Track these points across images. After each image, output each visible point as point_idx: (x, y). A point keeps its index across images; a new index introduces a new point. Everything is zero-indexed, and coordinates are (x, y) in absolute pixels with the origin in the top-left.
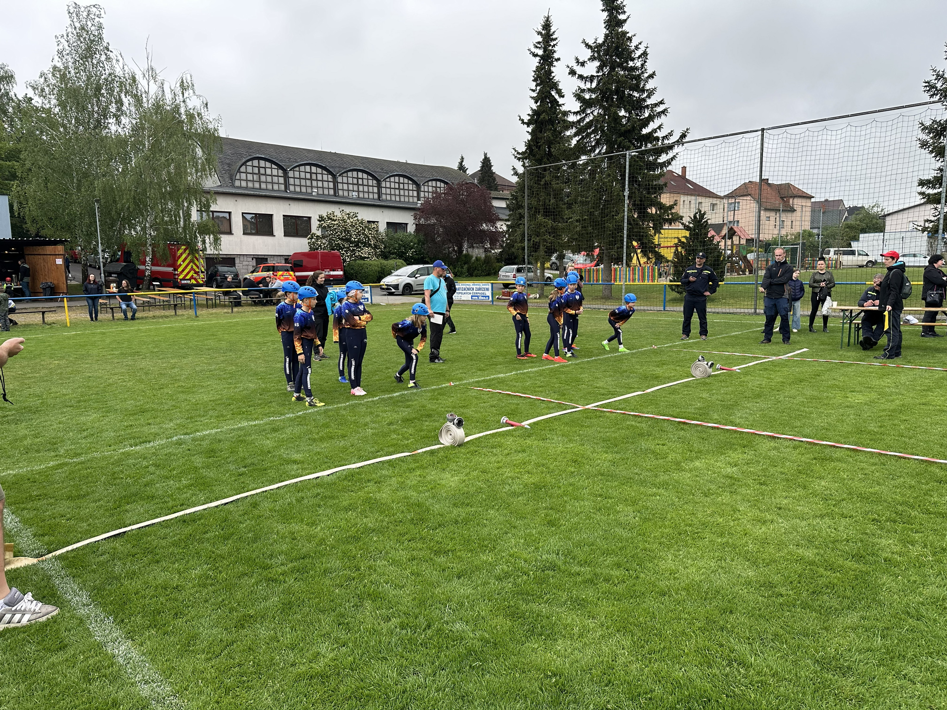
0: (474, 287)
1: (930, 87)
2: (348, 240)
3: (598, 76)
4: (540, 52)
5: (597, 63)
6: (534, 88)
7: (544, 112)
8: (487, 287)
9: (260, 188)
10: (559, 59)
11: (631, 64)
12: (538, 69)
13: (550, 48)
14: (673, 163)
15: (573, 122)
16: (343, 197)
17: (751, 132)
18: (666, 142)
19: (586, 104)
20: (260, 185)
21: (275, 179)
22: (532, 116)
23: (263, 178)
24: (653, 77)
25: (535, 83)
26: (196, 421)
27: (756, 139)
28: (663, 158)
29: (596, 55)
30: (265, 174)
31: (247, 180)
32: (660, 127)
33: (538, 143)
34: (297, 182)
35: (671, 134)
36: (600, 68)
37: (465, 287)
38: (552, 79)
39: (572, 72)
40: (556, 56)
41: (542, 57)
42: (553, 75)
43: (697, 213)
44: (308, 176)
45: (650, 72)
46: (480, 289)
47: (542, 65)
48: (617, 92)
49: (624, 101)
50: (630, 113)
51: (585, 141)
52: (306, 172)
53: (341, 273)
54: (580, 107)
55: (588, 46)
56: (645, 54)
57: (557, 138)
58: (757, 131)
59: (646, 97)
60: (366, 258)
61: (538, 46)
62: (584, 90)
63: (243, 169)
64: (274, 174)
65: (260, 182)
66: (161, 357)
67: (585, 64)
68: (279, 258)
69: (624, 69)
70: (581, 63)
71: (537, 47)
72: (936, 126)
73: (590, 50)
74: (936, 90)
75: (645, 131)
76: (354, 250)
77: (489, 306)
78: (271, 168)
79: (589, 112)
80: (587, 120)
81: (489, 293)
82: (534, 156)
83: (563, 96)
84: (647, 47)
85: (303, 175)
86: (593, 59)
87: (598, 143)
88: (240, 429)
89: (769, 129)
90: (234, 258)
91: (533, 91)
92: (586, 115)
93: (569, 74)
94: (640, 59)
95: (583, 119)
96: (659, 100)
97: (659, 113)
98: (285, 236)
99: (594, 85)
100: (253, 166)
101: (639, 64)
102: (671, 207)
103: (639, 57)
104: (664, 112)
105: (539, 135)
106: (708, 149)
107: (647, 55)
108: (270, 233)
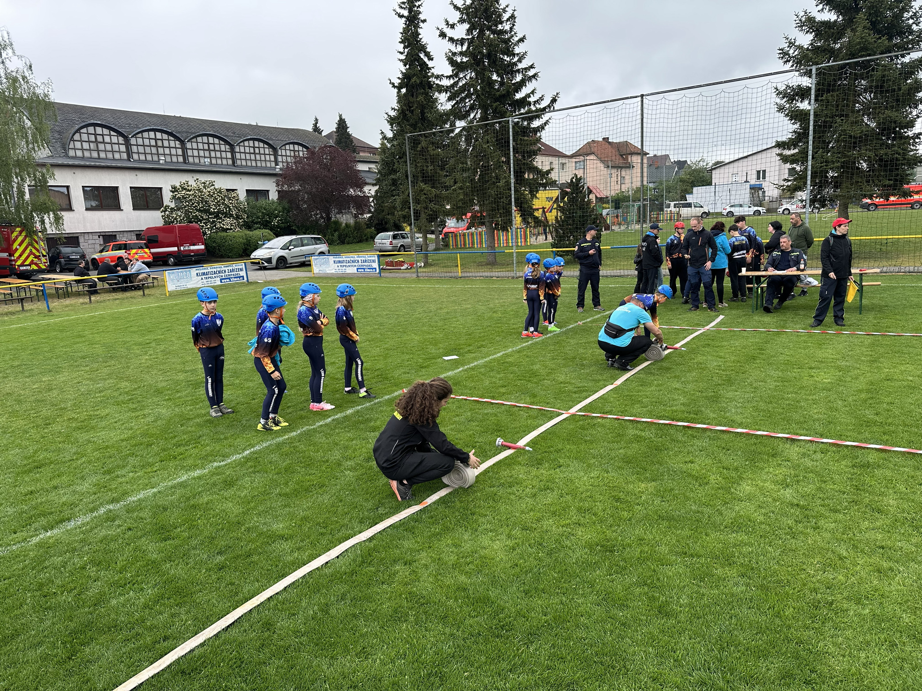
0: (359, 259)
1: (784, 54)
2: (207, 212)
3: (468, 39)
4: (406, 13)
5: (466, 26)
6: (402, 51)
7: (414, 75)
8: (373, 258)
9: (99, 158)
10: (424, 21)
11: (500, 27)
12: (405, 31)
13: (416, 9)
14: (546, 127)
15: (447, 87)
16: (194, 164)
17: (631, 98)
18: (538, 106)
19: (459, 68)
20: (99, 154)
21: (116, 148)
22: (402, 79)
23: (101, 147)
24: (523, 41)
25: (402, 45)
26: (118, 477)
27: (636, 105)
28: (536, 124)
29: (465, 17)
30: (104, 142)
31: (82, 149)
32: (533, 92)
33: (410, 107)
34: (141, 150)
35: (542, 99)
36: (469, 31)
37: (349, 259)
38: (420, 41)
39: (443, 35)
40: (422, 17)
41: (407, 18)
42: (420, 37)
43: (573, 178)
44: (153, 143)
45: (520, 36)
46: (365, 261)
47: (408, 26)
48: (489, 56)
49: (497, 65)
50: (502, 78)
51: (460, 105)
52: (150, 139)
53: (202, 247)
54: (453, 71)
55: (456, 7)
56: (512, 17)
57: (429, 102)
58: (636, 97)
59: (518, 61)
60: (228, 229)
61: (403, 6)
62: (455, 53)
63: (77, 137)
64: (113, 141)
65: (98, 151)
66: (27, 373)
67: (455, 27)
68: (129, 234)
69: (494, 32)
70: (451, 25)
71: (401, 7)
72: (789, 91)
73: (458, 12)
74: (789, 57)
75: (519, 96)
76: (214, 222)
77: (376, 278)
78: (110, 135)
79: (461, 76)
80: (461, 84)
81: (375, 265)
82: (408, 120)
83: (432, 59)
84: (515, 10)
85: (147, 142)
86: (462, 21)
87: (472, 108)
88: (183, 485)
89: (648, 95)
90: (78, 237)
91: (401, 53)
92: (459, 79)
93: (440, 36)
94: (509, 23)
95: (455, 84)
96: (530, 64)
97: (530, 77)
98: (134, 209)
99: (465, 48)
100: (88, 134)
101: (507, 27)
102: (548, 172)
103: (508, 20)
104: (535, 76)
105: (411, 99)
106: (590, 115)
107: (515, 18)
108: (117, 207)
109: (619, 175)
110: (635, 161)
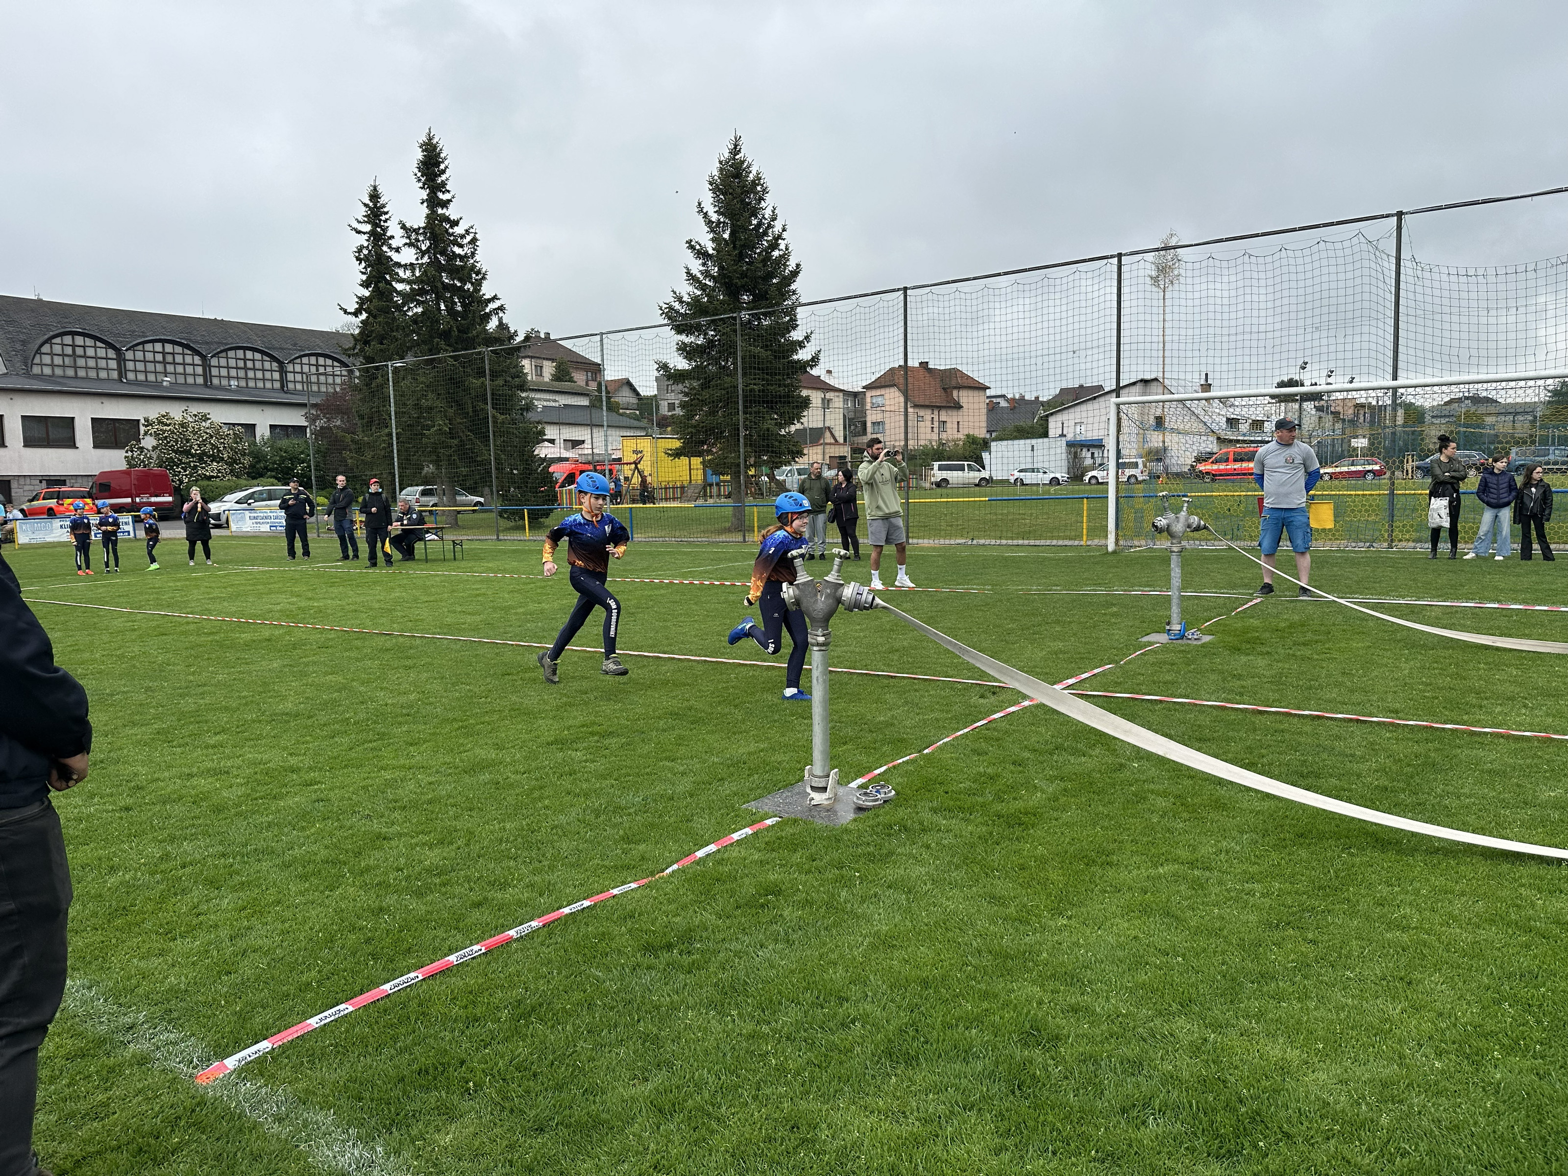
4: (368, 228)
9: (76, 377)
12: (364, 248)
13: (381, 223)
16: (220, 388)
20: (76, 372)
21: (102, 363)
23: (81, 362)
25: (361, 264)
30: (85, 356)
31: (52, 365)
33: (369, 337)
34: (140, 366)
41: (370, 235)
44: (159, 357)
47: (370, 243)
52: (154, 352)
53: (170, 499)
61: (363, 221)
63: (46, 348)
64: (99, 355)
65: (76, 367)
68: (85, 479)
78: (95, 347)
85: (150, 356)
90: (9, 481)
94: (470, 246)
98: (95, 447)
100: (63, 345)
107: (477, 241)
108: (70, 443)
109: (936, 418)
110: (965, 397)
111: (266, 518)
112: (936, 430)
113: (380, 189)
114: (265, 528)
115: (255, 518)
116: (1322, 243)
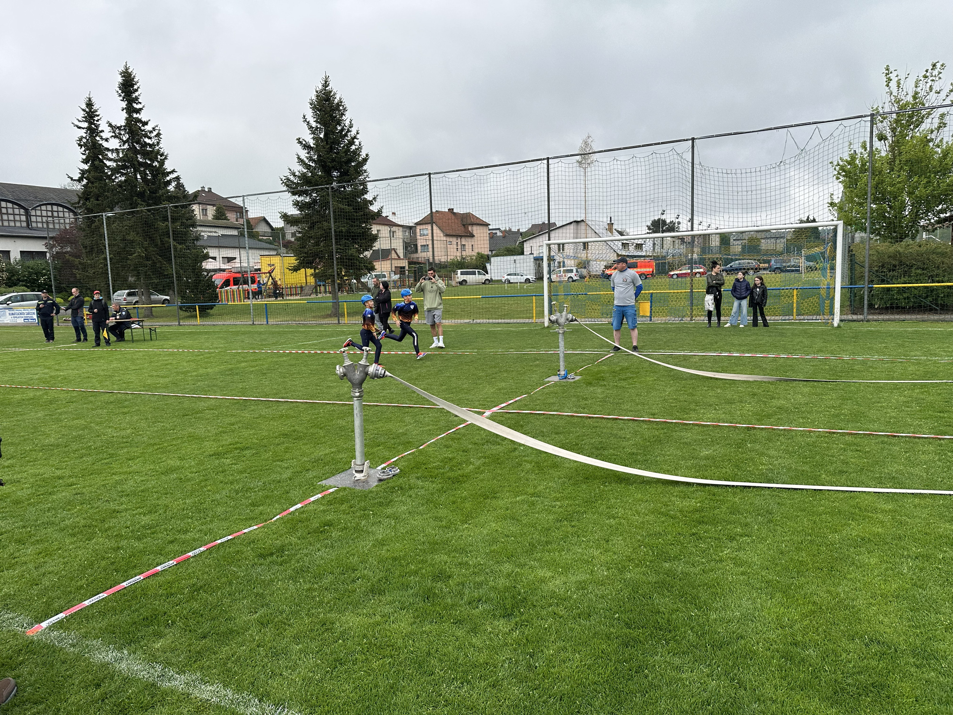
0: (25, 312)
4: (86, 125)
6: (83, 152)
13: (94, 122)
25: (82, 149)
37: (18, 312)
40: (100, 128)
41: (87, 129)
46: (29, 313)
47: (87, 135)
61: (81, 120)
109: (459, 243)
110: (476, 230)
111: (21, 314)
112: (459, 250)
113: (93, 100)
114: (20, 321)
115: (13, 314)
116: (654, 154)
